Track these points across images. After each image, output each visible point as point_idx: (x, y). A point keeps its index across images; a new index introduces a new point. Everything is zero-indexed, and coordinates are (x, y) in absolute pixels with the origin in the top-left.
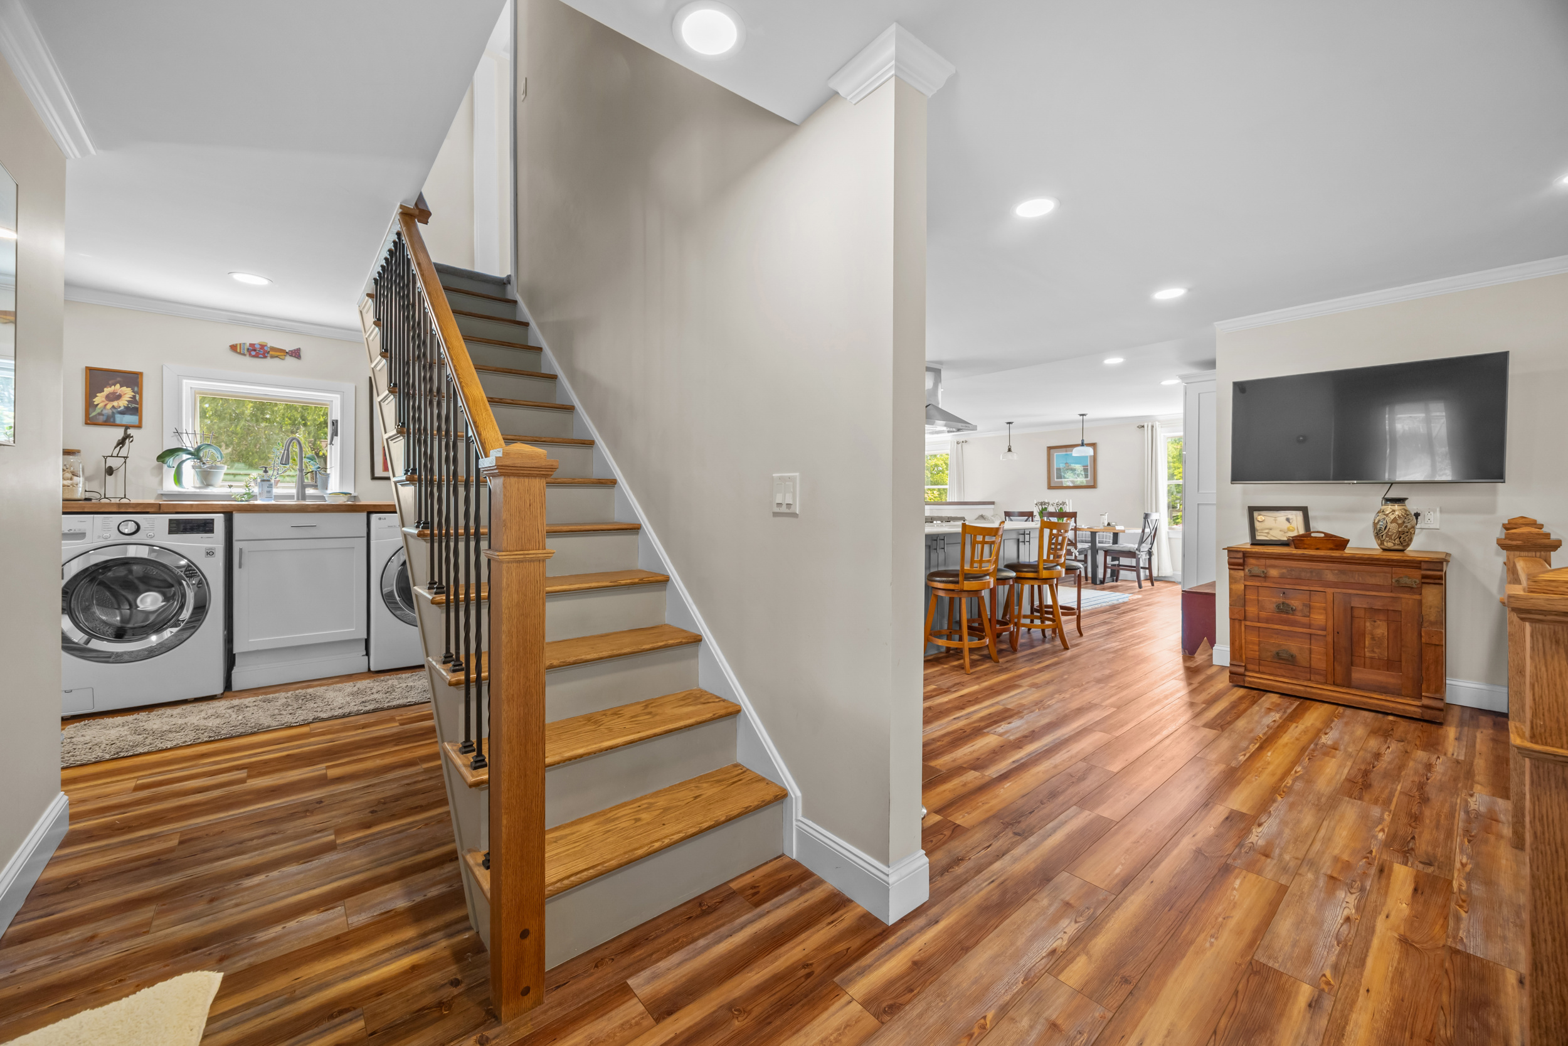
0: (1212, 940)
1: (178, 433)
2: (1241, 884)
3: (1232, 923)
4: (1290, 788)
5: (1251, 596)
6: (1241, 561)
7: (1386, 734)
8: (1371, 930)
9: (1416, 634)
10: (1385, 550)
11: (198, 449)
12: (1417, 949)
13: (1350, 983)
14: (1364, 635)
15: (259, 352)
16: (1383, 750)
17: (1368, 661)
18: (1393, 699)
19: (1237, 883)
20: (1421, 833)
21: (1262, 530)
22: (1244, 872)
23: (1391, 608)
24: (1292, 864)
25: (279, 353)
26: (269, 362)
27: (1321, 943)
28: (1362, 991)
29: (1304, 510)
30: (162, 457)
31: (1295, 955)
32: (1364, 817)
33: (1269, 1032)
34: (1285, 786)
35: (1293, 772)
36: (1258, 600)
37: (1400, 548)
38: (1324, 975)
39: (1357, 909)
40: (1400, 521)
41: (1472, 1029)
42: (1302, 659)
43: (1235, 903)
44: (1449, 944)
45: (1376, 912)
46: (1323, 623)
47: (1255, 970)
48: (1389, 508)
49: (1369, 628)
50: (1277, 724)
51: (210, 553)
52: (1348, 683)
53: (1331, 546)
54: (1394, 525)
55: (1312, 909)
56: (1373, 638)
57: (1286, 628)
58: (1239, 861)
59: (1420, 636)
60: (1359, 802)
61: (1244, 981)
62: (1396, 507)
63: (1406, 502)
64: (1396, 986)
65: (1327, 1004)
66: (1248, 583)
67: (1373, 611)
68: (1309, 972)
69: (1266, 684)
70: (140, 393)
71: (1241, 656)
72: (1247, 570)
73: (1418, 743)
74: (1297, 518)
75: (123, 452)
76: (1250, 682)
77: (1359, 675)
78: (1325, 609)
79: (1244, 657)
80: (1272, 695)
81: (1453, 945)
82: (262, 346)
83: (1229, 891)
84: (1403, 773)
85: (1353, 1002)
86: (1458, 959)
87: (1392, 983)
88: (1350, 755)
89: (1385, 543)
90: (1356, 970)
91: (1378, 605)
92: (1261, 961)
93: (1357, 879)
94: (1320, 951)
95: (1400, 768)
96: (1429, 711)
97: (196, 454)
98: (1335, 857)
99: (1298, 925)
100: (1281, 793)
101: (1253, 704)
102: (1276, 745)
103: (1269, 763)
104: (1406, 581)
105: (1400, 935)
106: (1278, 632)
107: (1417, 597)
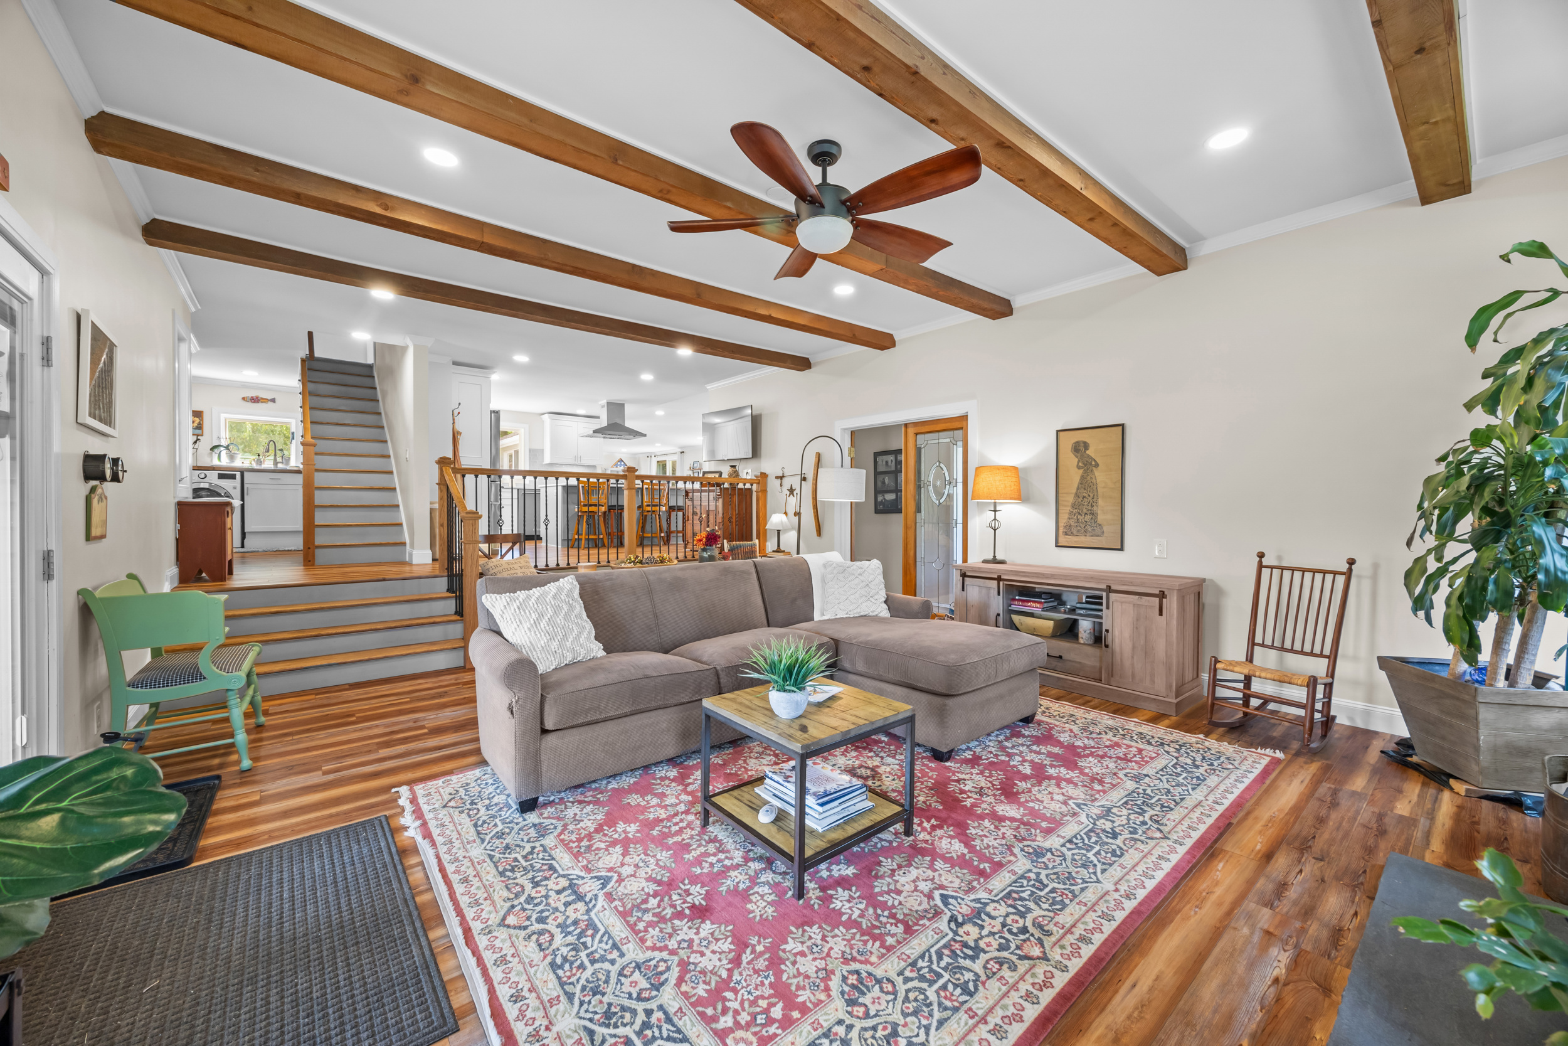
1: (219, 438)
11: (228, 446)
15: (255, 400)
25: (265, 400)
26: (260, 405)
30: (212, 449)
51: (235, 488)
70: (202, 420)
75: (196, 446)
82: (257, 397)
97: (227, 447)
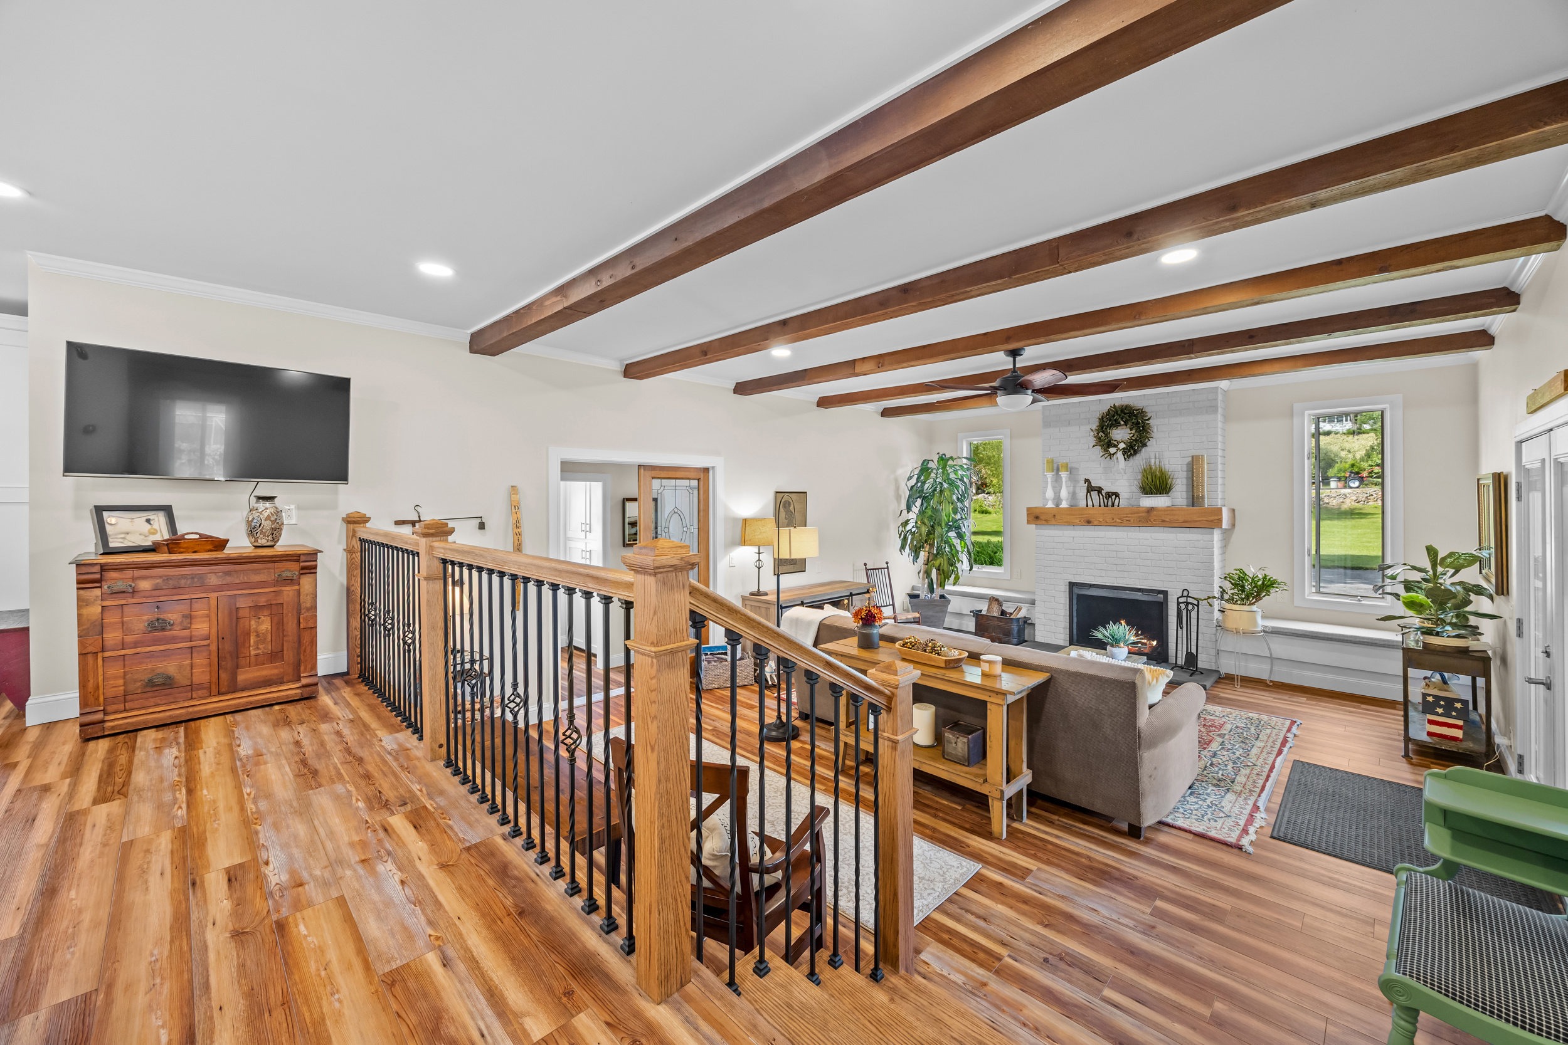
0: (336, 996)
2: (307, 927)
3: (335, 967)
4: (258, 812)
5: (112, 618)
6: (98, 576)
7: (287, 722)
8: (421, 877)
9: (296, 621)
10: (256, 547)
12: (452, 865)
13: (447, 924)
14: (249, 634)
16: (297, 737)
17: (253, 659)
18: (276, 689)
19: (302, 929)
20: (380, 785)
21: (116, 534)
22: (298, 915)
23: (274, 602)
24: (327, 875)
27: (406, 915)
28: (457, 922)
29: (167, 510)
31: (401, 941)
32: (337, 798)
33: (444, 1014)
34: (252, 813)
35: (246, 796)
36: (123, 623)
37: (272, 543)
38: (430, 936)
39: (400, 869)
40: (273, 519)
41: (514, 887)
42: (182, 679)
43: (320, 947)
44: (461, 847)
45: (411, 862)
46: (205, 632)
47: (390, 982)
48: (261, 505)
49: (254, 626)
50: (182, 760)
52: (234, 688)
53: (210, 547)
54: (268, 522)
55: (376, 897)
56: (258, 636)
57: (162, 648)
58: (284, 909)
59: (299, 622)
60: (322, 788)
61: (392, 1001)
62: (268, 505)
63: (276, 500)
64: (467, 900)
65: (451, 952)
66: (106, 603)
67: (257, 608)
68: (420, 943)
69: (136, 722)
71: (97, 699)
72: (106, 587)
73: (314, 719)
74: (160, 520)
76: (113, 728)
77: (243, 677)
78: (208, 616)
79: (101, 699)
80: (145, 732)
81: (464, 846)
83: (304, 942)
84: (328, 748)
85: (461, 934)
86: (473, 852)
87: (463, 900)
88: (277, 755)
89: (259, 540)
90: (441, 912)
91: (262, 601)
92: (386, 971)
93: (379, 848)
94: (411, 922)
95: (322, 745)
96: (308, 689)
98: (349, 843)
99: (379, 917)
100: (255, 821)
101: (134, 751)
102: (203, 780)
103: (214, 801)
104: (288, 574)
105: (437, 865)
106: (151, 655)
107: (296, 587)
